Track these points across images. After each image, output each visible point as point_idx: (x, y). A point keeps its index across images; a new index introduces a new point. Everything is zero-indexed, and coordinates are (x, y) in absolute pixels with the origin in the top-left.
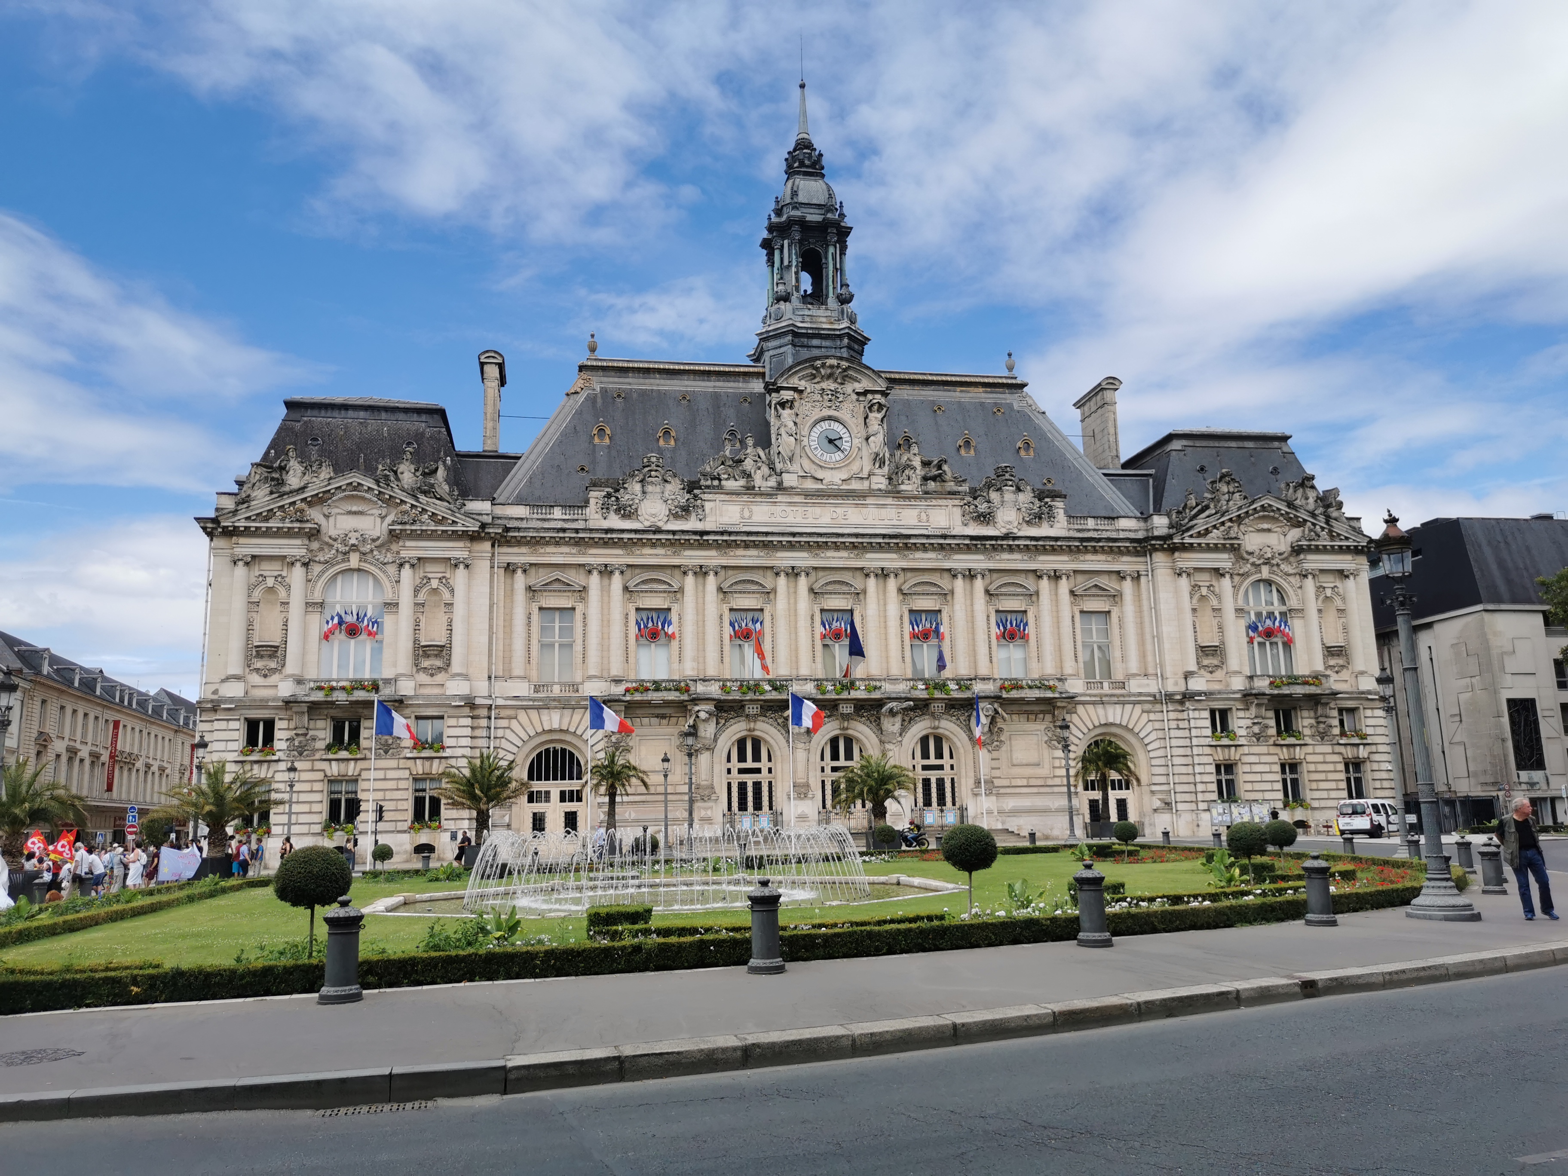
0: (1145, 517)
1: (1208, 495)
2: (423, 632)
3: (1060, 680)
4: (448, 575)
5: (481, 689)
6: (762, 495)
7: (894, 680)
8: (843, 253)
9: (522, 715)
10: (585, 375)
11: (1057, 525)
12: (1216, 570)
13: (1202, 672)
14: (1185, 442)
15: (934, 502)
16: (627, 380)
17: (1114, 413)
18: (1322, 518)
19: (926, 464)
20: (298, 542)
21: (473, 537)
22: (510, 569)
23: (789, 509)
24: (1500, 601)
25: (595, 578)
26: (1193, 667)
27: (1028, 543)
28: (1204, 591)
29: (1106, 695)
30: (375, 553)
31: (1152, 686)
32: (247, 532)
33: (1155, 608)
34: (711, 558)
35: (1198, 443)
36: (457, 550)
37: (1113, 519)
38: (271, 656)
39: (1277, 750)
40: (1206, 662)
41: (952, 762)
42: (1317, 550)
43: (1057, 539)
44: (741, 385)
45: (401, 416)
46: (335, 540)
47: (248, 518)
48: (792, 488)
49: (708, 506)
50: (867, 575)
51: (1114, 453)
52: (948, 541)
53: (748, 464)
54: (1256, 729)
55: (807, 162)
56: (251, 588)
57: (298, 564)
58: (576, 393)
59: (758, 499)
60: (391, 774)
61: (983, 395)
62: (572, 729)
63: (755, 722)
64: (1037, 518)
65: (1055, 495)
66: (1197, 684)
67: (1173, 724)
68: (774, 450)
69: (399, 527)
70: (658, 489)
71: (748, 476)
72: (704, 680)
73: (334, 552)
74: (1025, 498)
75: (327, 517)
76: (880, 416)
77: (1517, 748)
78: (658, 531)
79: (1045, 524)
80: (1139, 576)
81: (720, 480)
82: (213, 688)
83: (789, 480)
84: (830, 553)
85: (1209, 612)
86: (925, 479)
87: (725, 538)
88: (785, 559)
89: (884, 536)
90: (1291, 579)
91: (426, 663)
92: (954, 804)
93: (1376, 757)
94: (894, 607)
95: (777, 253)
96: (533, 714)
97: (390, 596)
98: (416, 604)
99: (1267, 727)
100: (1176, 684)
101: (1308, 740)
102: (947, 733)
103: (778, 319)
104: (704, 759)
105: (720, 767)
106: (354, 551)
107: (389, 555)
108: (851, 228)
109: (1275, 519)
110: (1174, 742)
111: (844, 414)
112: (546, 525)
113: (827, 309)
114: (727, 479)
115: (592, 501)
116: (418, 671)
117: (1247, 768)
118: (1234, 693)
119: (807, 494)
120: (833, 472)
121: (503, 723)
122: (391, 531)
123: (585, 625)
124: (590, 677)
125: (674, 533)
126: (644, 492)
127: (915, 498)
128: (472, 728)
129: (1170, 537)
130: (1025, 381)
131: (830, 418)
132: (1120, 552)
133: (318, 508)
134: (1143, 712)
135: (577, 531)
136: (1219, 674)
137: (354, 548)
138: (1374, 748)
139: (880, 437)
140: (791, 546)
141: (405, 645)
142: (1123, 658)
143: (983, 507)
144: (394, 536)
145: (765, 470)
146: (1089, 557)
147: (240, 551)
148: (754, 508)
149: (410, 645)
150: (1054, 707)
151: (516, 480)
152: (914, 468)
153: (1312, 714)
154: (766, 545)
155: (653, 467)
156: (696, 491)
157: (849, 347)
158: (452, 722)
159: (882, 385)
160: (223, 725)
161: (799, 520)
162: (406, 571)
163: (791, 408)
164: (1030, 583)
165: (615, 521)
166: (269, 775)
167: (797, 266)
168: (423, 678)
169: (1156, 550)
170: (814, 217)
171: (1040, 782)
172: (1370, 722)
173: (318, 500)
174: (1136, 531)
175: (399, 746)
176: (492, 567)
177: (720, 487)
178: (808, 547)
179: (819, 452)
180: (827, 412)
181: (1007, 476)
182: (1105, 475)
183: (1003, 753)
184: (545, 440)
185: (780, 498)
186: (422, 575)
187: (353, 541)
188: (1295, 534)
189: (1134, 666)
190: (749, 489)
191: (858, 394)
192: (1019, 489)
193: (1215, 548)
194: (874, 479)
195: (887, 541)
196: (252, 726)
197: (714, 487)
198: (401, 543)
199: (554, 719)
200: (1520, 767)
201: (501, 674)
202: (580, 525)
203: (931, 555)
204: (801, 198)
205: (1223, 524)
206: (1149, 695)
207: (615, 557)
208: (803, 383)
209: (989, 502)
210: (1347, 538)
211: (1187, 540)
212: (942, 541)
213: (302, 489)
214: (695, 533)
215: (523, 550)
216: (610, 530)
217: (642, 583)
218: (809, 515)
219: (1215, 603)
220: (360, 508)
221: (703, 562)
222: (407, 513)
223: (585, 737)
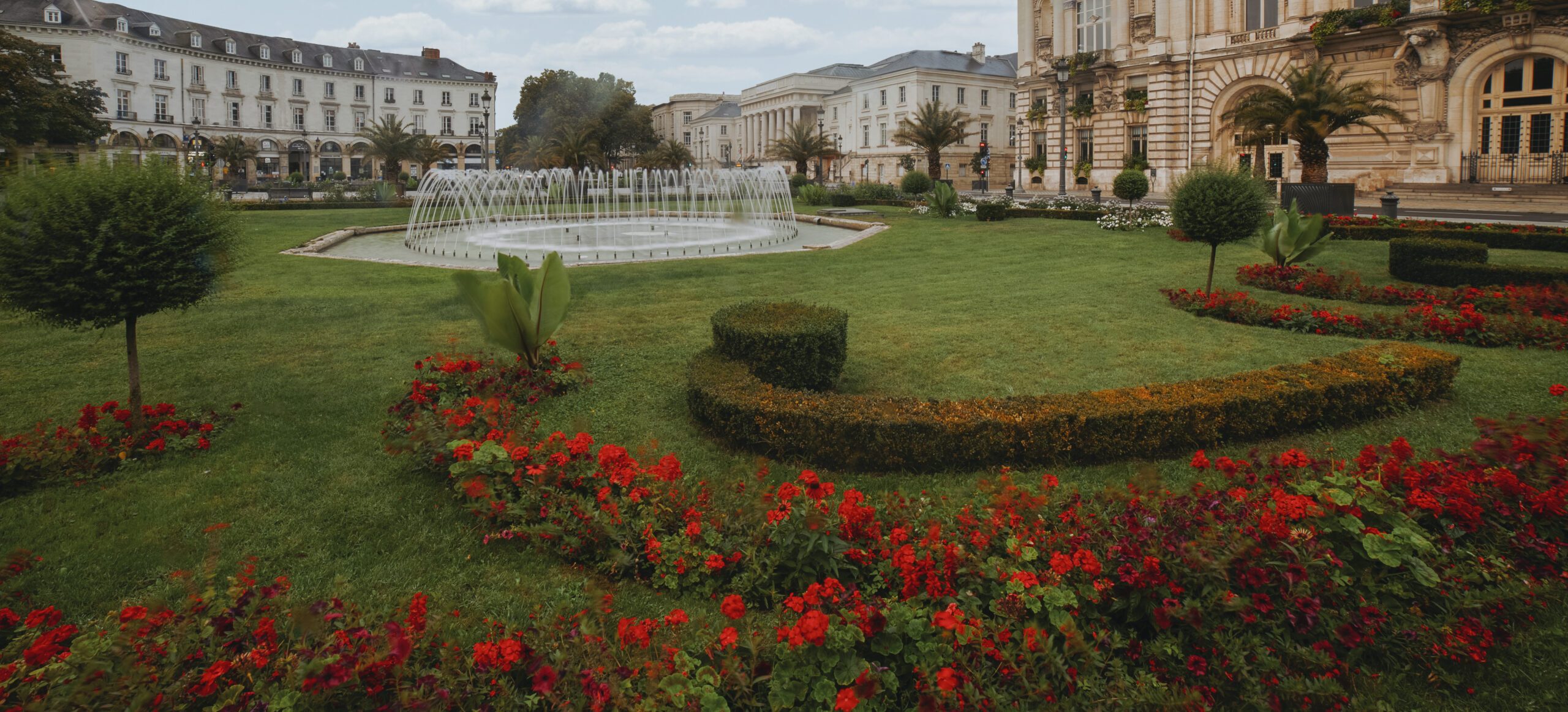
60: (1112, 124)
63: (1527, 35)
105: (1461, 99)
116: (1134, 40)
121: (1203, 75)
128: (1173, 82)
141: (1121, 21)
149: (1126, 20)
158: (1152, 79)
166: (1045, 127)
199: (1248, 67)
201: (1202, 31)
223: (1280, 80)
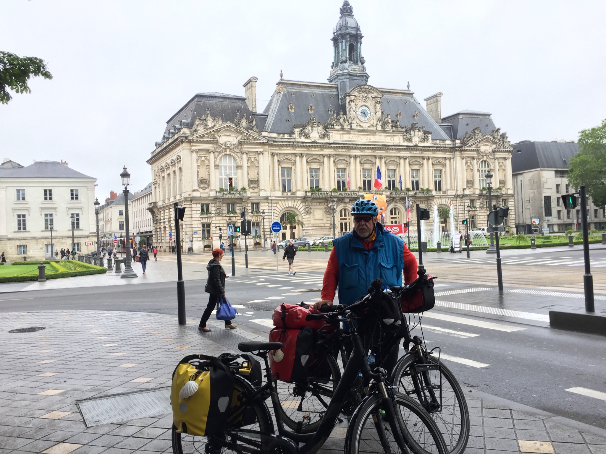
0: (453, 140)
1: (472, 134)
2: (250, 175)
4: (257, 157)
5: (268, 194)
6: (346, 131)
8: (361, 45)
9: (280, 202)
10: (281, 86)
11: (429, 142)
12: (472, 157)
13: (468, 188)
14: (463, 116)
15: (395, 135)
16: (294, 88)
17: (440, 104)
18: (502, 142)
19: (392, 121)
20: (211, 145)
21: (264, 144)
22: (273, 155)
23: (354, 136)
24: (545, 168)
25: (298, 158)
26: (465, 187)
27: (421, 148)
28: (469, 164)
29: (441, 196)
30: (234, 149)
31: (454, 193)
32: (197, 142)
33: (455, 169)
34: (332, 152)
35: (466, 116)
36: (259, 148)
37: (443, 140)
38: (206, 183)
39: (486, 211)
40: (468, 186)
41: (399, 216)
42: (500, 151)
43: (430, 147)
44: (329, 91)
46: (222, 144)
47: (197, 137)
48: (354, 129)
49: (331, 134)
50: (376, 158)
51: (439, 116)
52: (400, 147)
53: (341, 120)
54: (482, 205)
55: (348, 11)
56: (197, 160)
57: (211, 153)
59: (345, 133)
61: (401, 97)
62: (294, 207)
64: (424, 140)
65: (428, 132)
66: (467, 192)
67: (459, 204)
68: (348, 116)
69: (243, 141)
70: (316, 129)
71: (341, 124)
72: (334, 191)
73: (222, 148)
74: (421, 133)
75: (219, 137)
76: (379, 105)
77: (545, 210)
78: (317, 143)
79: (426, 142)
80: (451, 159)
81: (334, 126)
82: (189, 193)
83: (354, 126)
84: (366, 151)
85: (469, 170)
86: (392, 126)
87: (336, 145)
88: (353, 152)
89: (382, 145)
90: (492, 160)
91: (252, 186)
93: (511, 213)
94: (384, 168)
95: (340, 44)
96: (283, 202)
97: (239, 164)
98: (248, 166)
99: (484, 205)
100: (460, 192)
102: (398, 207)
103: (343, 69)
105: (337, 218)
107: (239, 150)
108: (363, 36)
109: (489, 142)
110: (460, 210)
111: (368, 104)
112: (283, 140)
113: (358, 66)
114: (336, 126)
115: (296, 133)
116: (249, 188)
117: (478, 217)
118: (476, 195)
119: (359, 131)
120: (366, 124)
121: (275, 205)
123: (295, 173)
124: (299, 190)
125: (322, 143)
126: (312, 130)
127: (390, 133)
128: (268, 206)
129: (461, 147)
130: (414, 92)
131: (364, 106)
132: (446, 151)
133: (218, 134)
134: (451, 200)
135: (294, 142)
136: (472, 189)
137: (228, 147)
138: (511, 211)
139: (380, 112)
140: (355, 148)
142: (446, 184)
143: (409, 136)
144: (240, 143)
145: (347, 123)
146: (438, 153)
147: (194, 148)
148: (344, 135)
149: (247, 180)
151: (269, 124)
152: (389, 123)
154: (348, 148)
155: (314, 121)
156: (327, 130)
159: (380, 95)
160: (196, 205)
161: (357, 140)
162: (244, 155)
163: (354, 102)
164: (421, 161)
165: (303, 139)
166: (210, 221)
168: (252, 190)
169: (457, 151)
170: (354, 32)
172: (510, 203)
173: (218, 131)
174: (450, 144)
175: (248, 212)
176: (269, 154)
177: (334, 128)
178: (360, 149)
179: (361, 117)
180: (363, 104)
181: (416, 126)
182: (438, 125)
183: (414, 213)
184: (274, 109)
185: (351, 132)
186: (249, 157)
187: (229, 145)
188: (494, 146)
189: (449, 187)
190: (343, 129)
191: (373, 98)
192: (419, 131)
193: (473, 151)
194: (378, 127)
195: (382, 147)
196: (202, 206)
197: (332, 128)
198: (242, 146)
199: (290, 204)
200: (546, 216)
201: (273, 189)
202: (293, 140)
203: (394, 152)
204: (348, 25)
205: (476, 143)
206: (453, 195)
207: (304, 151)
208: (357, 93)
209: (411, 135)
210: (507, 148)
211: (466, 148)
212: (398, 147)
213: (213, 127)
214: (328, 144)
215: (277, 148)
216: (303, 142)
217: (312, 160)
218: (360, 138)
219: (471, 167)
220: (230, 134)
221: (329, 153)
222: (245, 136)
223: (298, 209)
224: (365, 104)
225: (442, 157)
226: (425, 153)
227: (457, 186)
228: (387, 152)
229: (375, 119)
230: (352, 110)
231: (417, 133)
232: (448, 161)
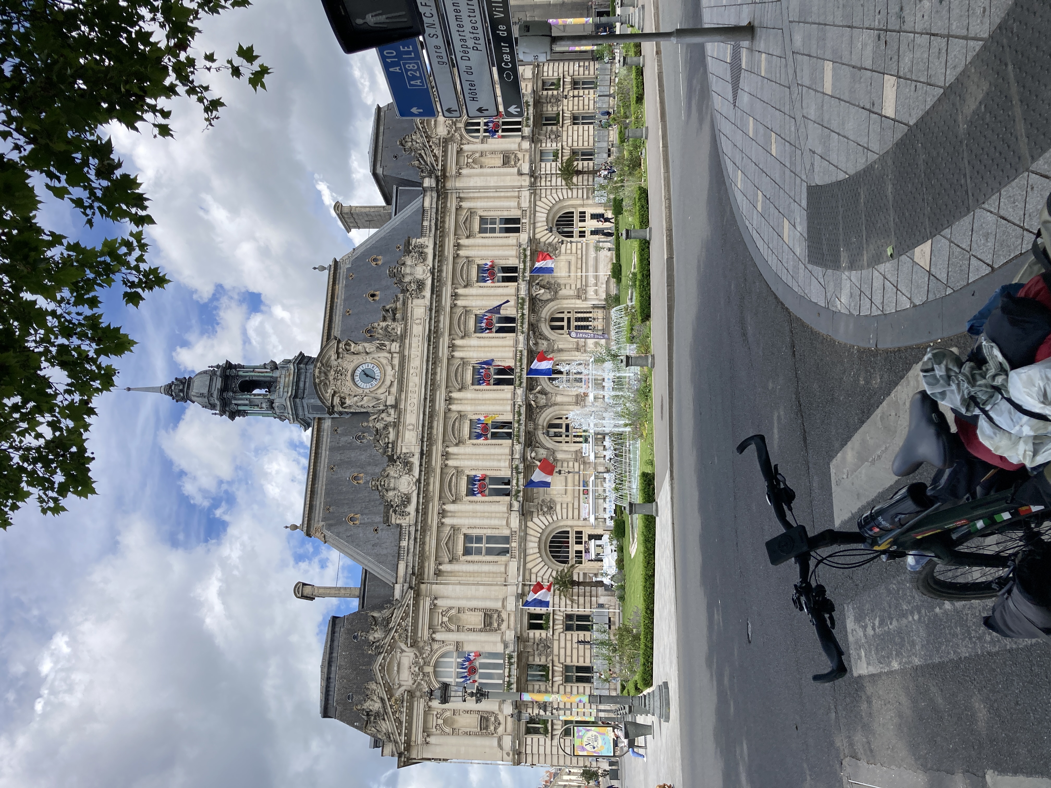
0: (425, 190)
1: (413, 154)
2: (475, 627)
3: (520, 246)
4: (441, 611)
5: (512, 590)
6: (399, 418)
7: (517, 342)
8: (243, 367)
9: (529, 566)
10: (313, 531)
11: (426, 243)
12: (458, 152)
13: (518, 165)
14: (378, 166)
15: (409, 315)
16: (318, 505)
17: (357, 207)
19: (385, 319)
20: (416, 703)
21: (418, 595)
22: (438, 573)
23: (409, 402)
25: (447, 521)
26: (515, 170)
27: (437, 260)
28: (470, 160)
29: (530, 221)
30: (424, 656)
31: (526, 194)
32: (408, 735)
33: (479, 189)
34: (437, 450)
35: (379, 158)
36: (425, 604)
37: (424, 210)
38: (487, 720)
39: (565, 126)
40: (513, 163)
41: (566, 312)
43: (435, 244)
44: (325, 434)
45: (336, 643)
46: (415, 681)
47: (399, 735)
48: (396, 399)
49: (404, 450)
50: (453, 356)
51: (382, 209)
52: (434, 308)
53: (380, 425)
54: (553, 137)
55: (181, 387)
56: (443, 733)
57: (430, 703)
58: (324, 537)
59: (402, 420)
60: (562, 644)
61: (340, 285)
62: (539, 535)
63: (538, 425)
64: (422, 255)
65: (408, 243)
66: (526, 168)
67: (548, 184)
68: (370, 410)
69: (409, 640)
70: (393, 480)
72: (512, 454)
73: (423, 682)
74: (409, 261)
75: (400, 686)
76: (353, 345)
78: (419, 481)
79: (426, 251)
80: (459, 197)
81: (388, 443)
82: (505, 756)
83: (391, 401)
84: (438, 378)
85: (483, 159)
86: (394, 320)
87: (425, 439)
88: (440, 405)
89: (429, 345)
91: (495, 625)
92: (591, 312)
93: (571, 72)
94: (473, 341)
95: (240, 408)
96: (529, 558)
97: (452, 647)
98: (458, 631)
99: (552, 131)
100: (525, 180)
101: (561, 108)
102: (549, 314)
103: (285, 408)
104: (559, 456)
105: (564, 447)
106: (423, 669)
107: (426, 648)
108: (227, 361)
111: (350, 367)
112: (412, 550)
113: (280, 377)
114: (389, 439)
115: (398, 522)
116: (499, 629)
117: (575, 144)
118: (531, 147)
119: (400, 390)
120: (387, 375)
121: (533, 577)
122: (411, 646)
123: (475, 528)
124: (508, 524)
125: (421, 471)
126: (394, 489)
127: (406, 326)
129: (437, 177)
130: (332, 259)
131: (353, 375)
132: (445, 207)
133: (394, 691)
134: (540, 200)
135: (416, 531)
136: (520, 155)
137: (421, 669)
138: (566, 73)
139: (366, 345)
140: (433, 401)
141: (483, 637)
142: (508, 209)
143: (414, 286)
144: (414, 644)
145: (383, 415)
146: (447, 226)
147: (420, 740)
148: (407, 423)
149: (483, 634)
150: (536, 251)
151: (381, 572)
152: (387, 326)
153: (545, 105)
154: (431, 417)
155: (378, 483)
156: (395, 457)
157: (306, 364)
159: (334, 343)
160: (529, 748)
161: (416, 396)
162: (437, 636)
163: (345, 399)
164: (461, 261)
165: (411, 508)
167: (250, 395)
168: (504, 626)
169: (444, 186)
170: (218, 383)
171: (580, 262)
172: (551, 74)
173: (390, 691)
174: (432, 197)
175: (546, 640)
176: (437, 584)
177: (393, 443)
178: (433, 391)
179: (374, 383)
180: (349, 377)
181: (395, 271)
182: (395, 215)
183: (562, 281)
184: (355, 555)
185: (402, 406)
186: (439, 627)
187: (417, 669)
189: (513, 204)
190: (396, 425)
191: (338, 357)
192: (404, 264)
193: (445, 152)
194: (393, 350)
195: (432, 343)
196: (529, 731)
197: (393, 446)
198: (419, 640)
199: (532, 546)
201: (503, 579)
202: (413, 529)
203: (442, 318)
204: (205, 391)
205: (430, 146)
206: (531, 196)
207: (434, 507)
208: (329, 391)
209: (410, 283)
211: (440, 167)
212: (434, 311)
213: (382, 700)
214: (421, 458)
215: (427, 564)
216: (417, 511)
217: (450, 491)
218: (413, 389)
219: (477, 155)
220: (396, 665)
221: (440, 454)
222: (400, 635)
223: (544, 527)
224: (349, 374)
225: (457, 214)
226: (446, 253)
227: (513, 187)
228: (442, 334)
229: (380, 355)
230: (359, 404)
231: (408, 270)
232: (464, 204)
